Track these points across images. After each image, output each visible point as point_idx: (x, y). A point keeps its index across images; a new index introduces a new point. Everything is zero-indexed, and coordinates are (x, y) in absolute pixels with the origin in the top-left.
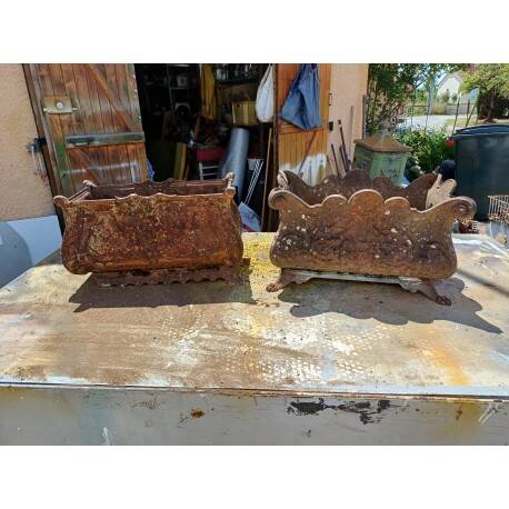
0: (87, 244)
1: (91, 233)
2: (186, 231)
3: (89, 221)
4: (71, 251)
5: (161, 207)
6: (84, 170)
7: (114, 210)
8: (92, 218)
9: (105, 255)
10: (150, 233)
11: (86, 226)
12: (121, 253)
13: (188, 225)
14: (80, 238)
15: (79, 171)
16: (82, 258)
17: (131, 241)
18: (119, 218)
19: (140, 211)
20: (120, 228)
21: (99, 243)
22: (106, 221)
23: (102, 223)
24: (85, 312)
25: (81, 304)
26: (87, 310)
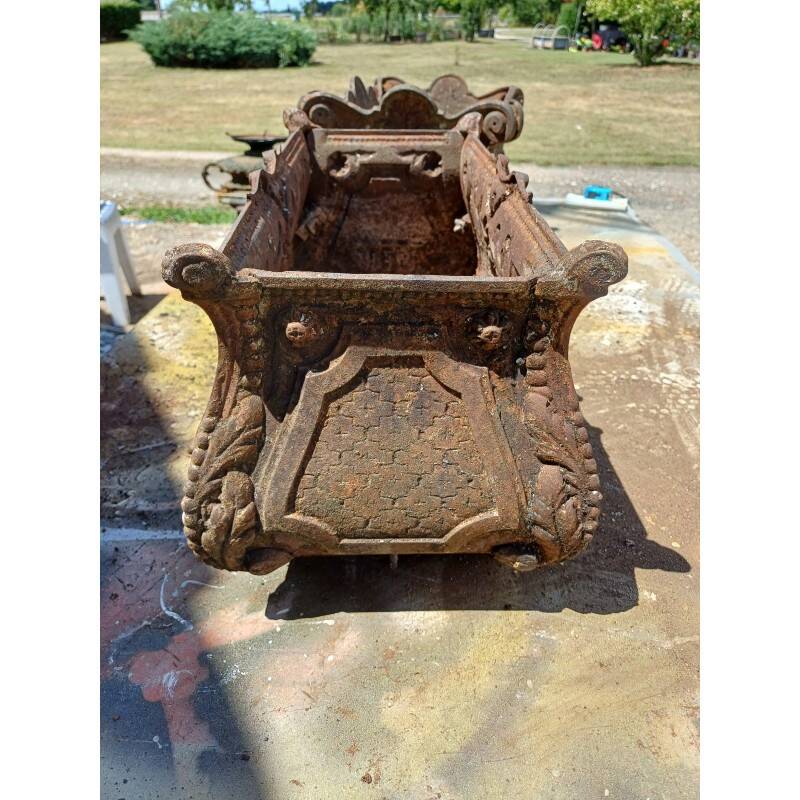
24: (678, 546)
25: (638, 571)
26: (663, 543)
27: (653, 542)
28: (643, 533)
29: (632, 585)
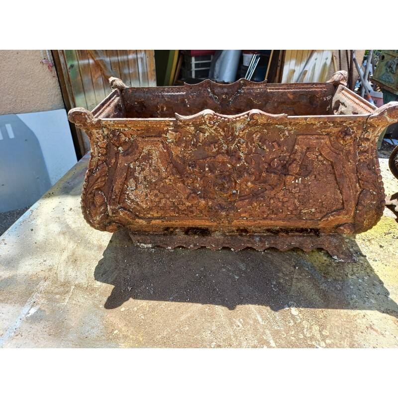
0: (123, 192)
1: (130, 173)
2: (289, 179)
3: (126, 153)
4: (98, 200)
5: (250, 134)
6: (91, 61)
7: (171, 136)
8: (131, 148)
9: (151, 209)
10: (226, 178)
11: (122, 162)
12: (175, 208)
13: (295, 168)
14: (111, 181)
15: (86, 62)
16: (115, 212)
17: (194, 191)
18: (176, 151)
19: (213, 141)
20: (178, 168)
21: (142, 190)
22: (155, 155)
23: (148, 157)
24: (122, 310)
25: (113, 287)
26: (125, 303)
27: (128, 299)
28: (135, 298)
29: (105, 281)
